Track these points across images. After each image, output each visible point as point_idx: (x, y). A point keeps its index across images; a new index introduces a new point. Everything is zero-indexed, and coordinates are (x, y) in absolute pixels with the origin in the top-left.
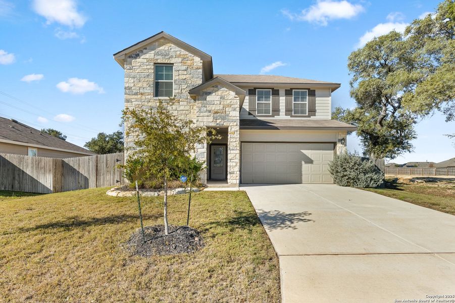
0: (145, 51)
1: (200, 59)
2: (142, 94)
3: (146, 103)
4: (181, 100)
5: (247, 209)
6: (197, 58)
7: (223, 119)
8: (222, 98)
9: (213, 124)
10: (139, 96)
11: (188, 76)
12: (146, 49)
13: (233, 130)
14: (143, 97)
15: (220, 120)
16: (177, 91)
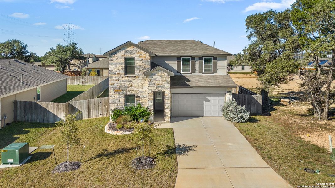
0: (119, 51)
1: (149, 54)
2: (118, 74)
3: (121, 79)
4: (139, 76)
5: (172, 145)
6: (148, 54)
7: (162, 87)
8: (161, 77)
9: (156, 91)
10: (117, 75)
11: (143, 64)
12: (120, 49)
13: (167, 93)
14: (119, 75)
15: (160, 89)
16: (137, 72)
